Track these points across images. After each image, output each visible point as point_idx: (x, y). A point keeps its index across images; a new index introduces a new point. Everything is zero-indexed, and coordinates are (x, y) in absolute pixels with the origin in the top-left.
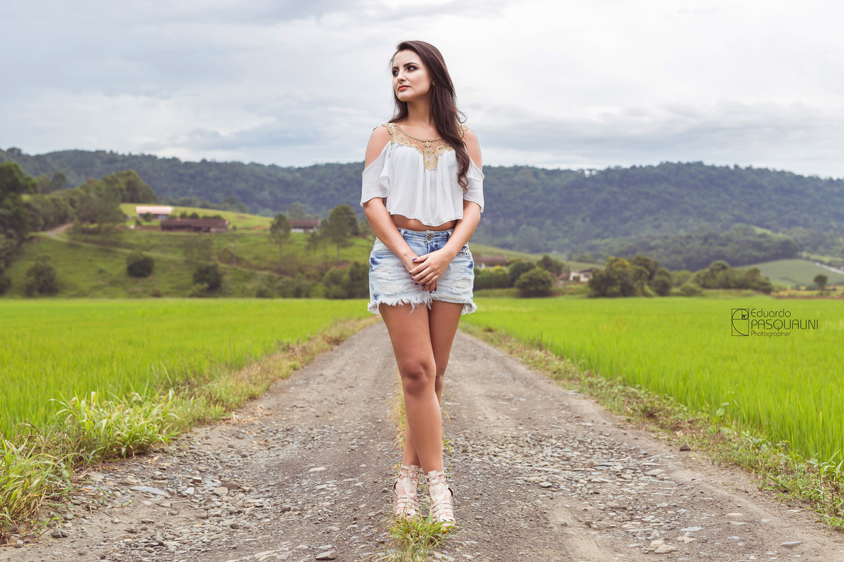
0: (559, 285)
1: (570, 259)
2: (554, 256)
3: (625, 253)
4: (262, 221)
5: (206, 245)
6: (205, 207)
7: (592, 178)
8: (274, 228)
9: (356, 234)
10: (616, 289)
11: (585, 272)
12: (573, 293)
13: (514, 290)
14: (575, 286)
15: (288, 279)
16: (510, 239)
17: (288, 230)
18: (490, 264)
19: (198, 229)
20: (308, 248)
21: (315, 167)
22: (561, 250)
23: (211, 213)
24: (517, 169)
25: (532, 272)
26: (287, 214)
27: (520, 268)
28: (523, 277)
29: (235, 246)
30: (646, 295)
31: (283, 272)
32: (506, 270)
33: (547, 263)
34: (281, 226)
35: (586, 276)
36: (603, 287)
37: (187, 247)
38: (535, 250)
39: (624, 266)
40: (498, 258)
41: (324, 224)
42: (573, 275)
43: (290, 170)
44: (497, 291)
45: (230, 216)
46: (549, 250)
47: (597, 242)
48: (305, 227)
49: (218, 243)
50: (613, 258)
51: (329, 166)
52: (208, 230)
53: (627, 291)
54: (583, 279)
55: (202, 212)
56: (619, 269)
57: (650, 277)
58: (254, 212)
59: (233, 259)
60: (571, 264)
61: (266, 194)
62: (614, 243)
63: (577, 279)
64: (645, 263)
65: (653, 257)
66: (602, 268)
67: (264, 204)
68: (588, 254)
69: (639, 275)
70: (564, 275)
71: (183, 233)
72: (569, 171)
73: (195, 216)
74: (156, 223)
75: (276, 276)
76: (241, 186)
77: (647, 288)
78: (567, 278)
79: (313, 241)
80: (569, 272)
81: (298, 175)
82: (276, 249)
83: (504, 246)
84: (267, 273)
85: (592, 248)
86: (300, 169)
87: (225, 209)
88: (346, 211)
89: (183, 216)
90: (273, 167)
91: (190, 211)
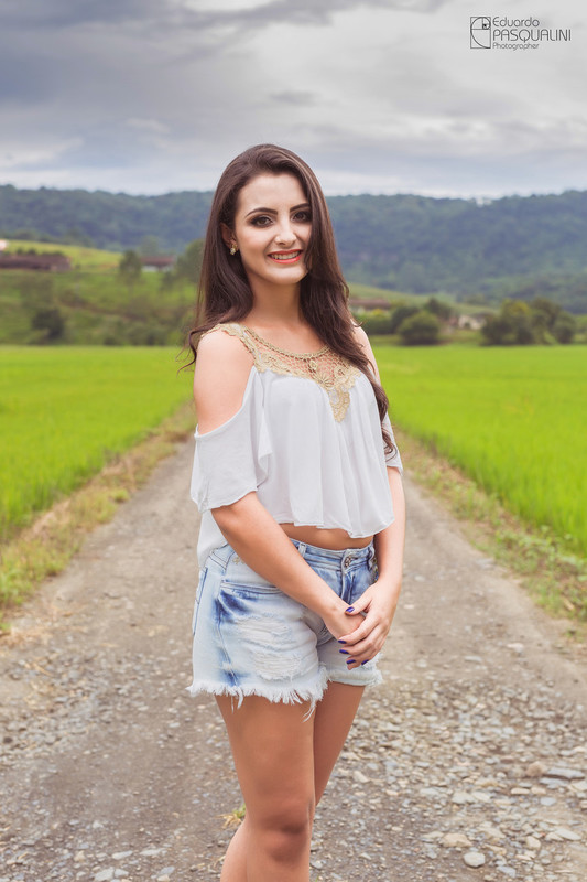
0: (447, 331)
1: (459, 300)
2: (444, 298)
3: (521, 295)
4: (109, 258)
5: (46, 286)
6: (44, 241)
7: (486, 208)
8: (124, 266)
11: (478, 317)
12: (463, 341)
13: (396, 338)
14: (464, 334)
15: (139, 324)
16: (391, 277)
17: (138, 267)
18: (370, 307)
19: (36, 267)
20: (162, 289)
21: (170, 196)
22: (449, 289)
23: (51, 248)
25: (416, 318)
26: (138, 250)
27: (403, 313)
28: (407, 323)
29: (79, 287)
30: (547, 343)
31: (133, 317)
32: (387, 315)
33: (434, 307)
34: (130, 265)
35: (479, 321)
36: (497, 334)
37: (24, 287)
38: (419, 290)
39: (520, 310)
40: (379, 301)
41: (180, 262)
42: (463, 320)
43: (141, 198)
44: (378, 339)
45: (73, 252)
46: (435, 290)
47: (490, 281)
48: (159, 265)
49: (60, 283)
50: (508, 300)
51: (186, 194)
52: (47, 268)
53: (524, 339)
54: (476, 325)
55: (41, 248)
56: (516, 314)
57: (551, 324)
58: (100, 246)
59: (77, 302)
60: (463, 307)
61: (113, 226)
62: (510, 282)
63: (467, 326)
64: (545, 307)
65: (554, 299)
66: (496, 312)
67: (111, 237)
68: (480, 296)
69: (538, 321)
70: (452, 321)
71: (19, 273)
73: (32, 253)
75: (126, 321)
76: (85, 216)
77: (548, 336)
78: (456, 325)
79: (168, 281)
80: (457, 317)
81: (150, 204)
82: (125, 290)
84: (115, 318)
85: (484, 288)
86: (152, 198)
87: (66, 243)
89: (20, 252)
90: (122, 195)
91: (26, 246)
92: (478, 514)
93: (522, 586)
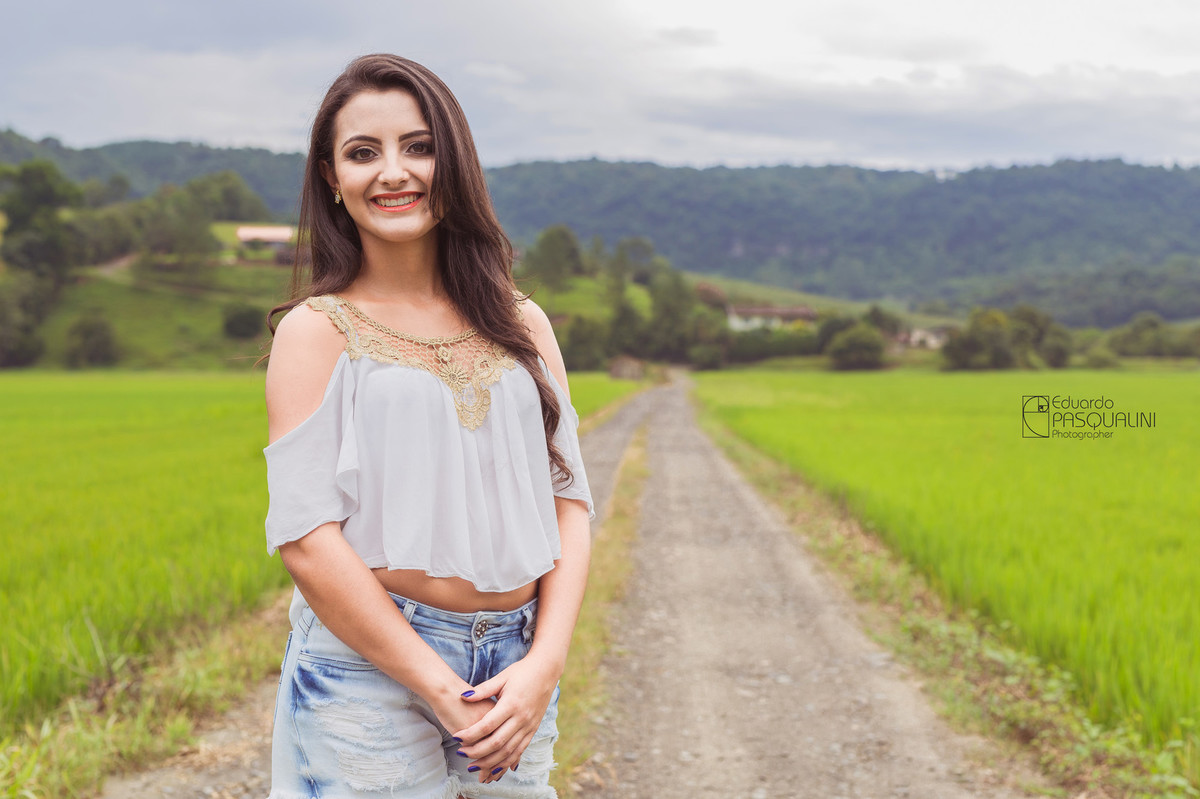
0: (894, 351)
1: (913, 308)
2: (891, 306)
3: (999, 301)
7: (949, 184)
9: (579, 271)
10: (983, 358)
11: (937, 331)
12: (917, 365)
13: (824, 360)
14: (919, 354)
16: (819, 277)
18: (788, 318)
22: (899, 295)
24: (831, 169)
25: (851, 333)
27: (834, 326)
28: (839, 340)
30: (1030, 367)
32: (813, 328)
33: (876, 318)
35: (937, 338)
36: (963, 355)
38: (857, 294)
39: (995, 322)
40: (801, 310)
41: (529, 256)
42: (917, 336)
44: (799, 361)
46: (879, 295)
47: (955, 283)
50: (978, 309)
53: (1001, 362)
54: (934, 343)
56: (989, 328)
57: (1038, 341)
60: (917, 318)
62: (984, 285)
63: (922, 344)
64: (1030, 318)
65: (1044, 308)
66: (962, 324)
68: (941, 302)
69: (1020, 337)
70: (902, 337)
72: (911, 174)
74: (268, 253)
77: (1034, 358)
78: (906, 342)
80: (909, 333)
83: (811, 289)
85: (947, 292)
88: (564, 236)
92: (886, 593)
93: (924, 691)
